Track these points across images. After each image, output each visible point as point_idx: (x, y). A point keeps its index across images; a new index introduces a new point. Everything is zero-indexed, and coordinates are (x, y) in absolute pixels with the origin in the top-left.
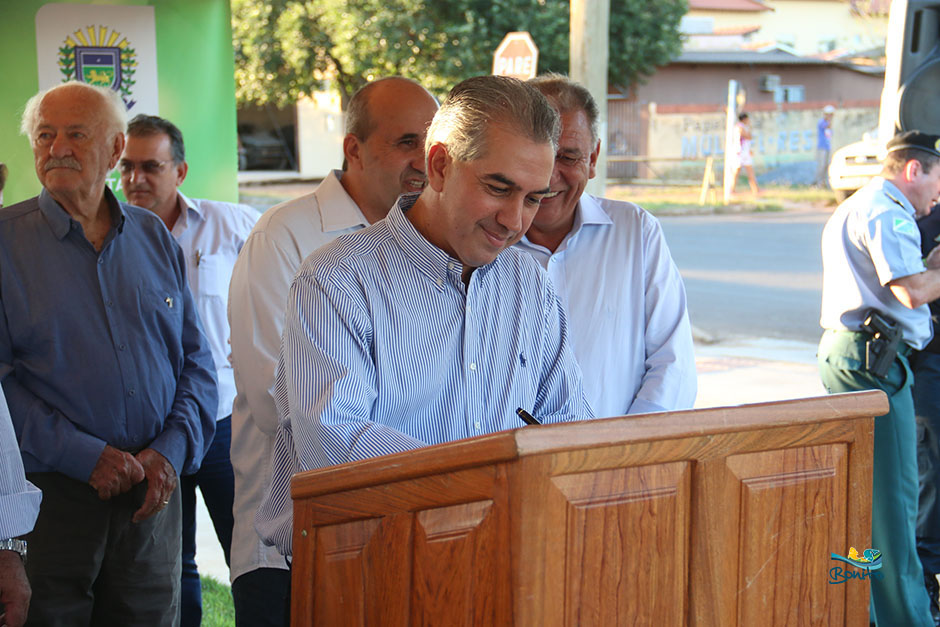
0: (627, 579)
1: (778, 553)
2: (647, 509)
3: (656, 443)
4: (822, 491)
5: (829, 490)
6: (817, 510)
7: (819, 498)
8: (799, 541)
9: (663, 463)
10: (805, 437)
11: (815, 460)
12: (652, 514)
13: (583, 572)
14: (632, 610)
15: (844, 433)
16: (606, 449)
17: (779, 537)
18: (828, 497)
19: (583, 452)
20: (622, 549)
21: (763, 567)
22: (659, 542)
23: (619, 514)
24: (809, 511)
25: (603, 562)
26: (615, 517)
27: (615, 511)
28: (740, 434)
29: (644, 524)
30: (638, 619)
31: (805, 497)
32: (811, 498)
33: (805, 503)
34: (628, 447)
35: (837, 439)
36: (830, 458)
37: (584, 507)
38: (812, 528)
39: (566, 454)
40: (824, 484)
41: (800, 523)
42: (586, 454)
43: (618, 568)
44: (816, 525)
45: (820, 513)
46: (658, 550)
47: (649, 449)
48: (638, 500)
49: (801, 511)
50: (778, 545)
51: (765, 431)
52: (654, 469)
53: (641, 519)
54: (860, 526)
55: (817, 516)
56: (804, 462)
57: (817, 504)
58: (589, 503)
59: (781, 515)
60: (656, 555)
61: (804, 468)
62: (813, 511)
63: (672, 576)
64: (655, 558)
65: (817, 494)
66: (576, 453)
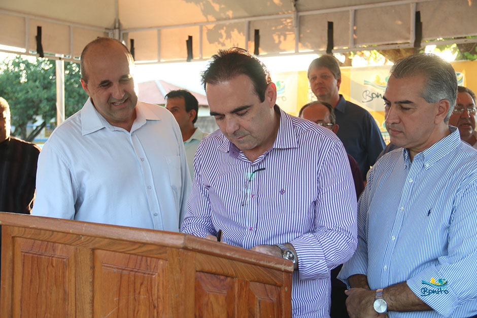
0: (41, 293)
1: (119, 308)
2: (50, 263)
3: (55, 233)
4: (145, 283)
5: (149, 283)
6: (141, 293)
7: (143, 286)
8: (131, 307)
9: (65, 244)
10: (134, 249)
11: (147, 265)
12: (53, 267)
13: (23, 283)
14: (43, 308)
15: (160, 254)
16: (33, 230)
17: (119, 299)
18: (149, 287)
19: (24, 229)
20: (39, 278)
21: (110, 313)
22: (56, 281)
23: (37, 261)
24: (137, 292)
25: (31, 281)
26: (36, 262)
27: (36, 259)
28: (97, 239)
29: (49, 270)
30: (46, 315)
31: (135, 283)
32: (138, 285)
33: (135, 287)
34: (42, 231)
35: (155, 256)
36: (156, 267)
37: (23, 254)
38: (139, 302)
39: (16, 229)
40: (146, 279)
41: (132, 297)
42: (25, 230)
43: (37, 287)
44: (141, 302)
45: (143, 295)
46: (55, 284)
47: (52, 235)
48: (46, 257)
49: (132, 290)
50: (119, 305)
51: (110, 240)
52: (60, 246)
53: (47, 267)
54: (172, 312)
55: (142, 297)
56: (140, 264)
57: (142, 290)
58: (26, 253)
59: (120, 289)
60: (55, 286)
61: (140, 268)
62: (139, 293)
63: (65, 299)
64: (54, 288)
65: (142, 284)
66: (21, 229)
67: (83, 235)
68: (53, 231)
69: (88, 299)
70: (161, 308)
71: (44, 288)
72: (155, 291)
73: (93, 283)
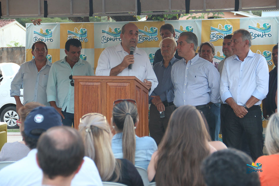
2: (93, 87)
8: (119, 95)
13: (83, 93)
14: (91, 99)
20: (89, 92)
25: (86, 93)
26: (87, 88)
28: (108, 80)
29: (92, 89)
31: (120, 89)
34: (90, 80)
39: (80, 80)
40: (124, 88)
41: (120, 93)
43: (88, 94)
48: (91, 86)
49: (120, 91)
50: (116, 95)
55: (123, 92)
58: (84, 86)
59: (116, 91)
62: (122, 91)
63: (98, 96)
64: (94, 93)
65: (122, 89)
66: (82, 80)
67: (104, 79)
68: (93, 79)
69: (106, 95)
70: (128, 94)
71: (91, 94)
72: (126, 90)
73: (106, 91)
